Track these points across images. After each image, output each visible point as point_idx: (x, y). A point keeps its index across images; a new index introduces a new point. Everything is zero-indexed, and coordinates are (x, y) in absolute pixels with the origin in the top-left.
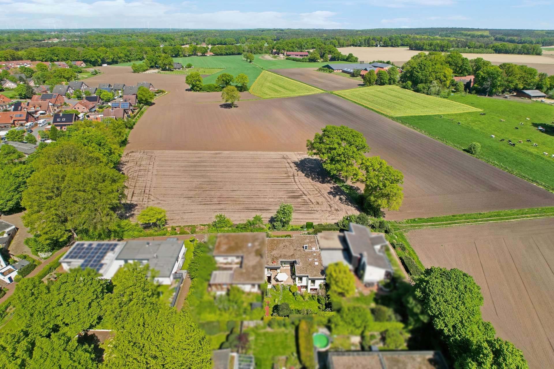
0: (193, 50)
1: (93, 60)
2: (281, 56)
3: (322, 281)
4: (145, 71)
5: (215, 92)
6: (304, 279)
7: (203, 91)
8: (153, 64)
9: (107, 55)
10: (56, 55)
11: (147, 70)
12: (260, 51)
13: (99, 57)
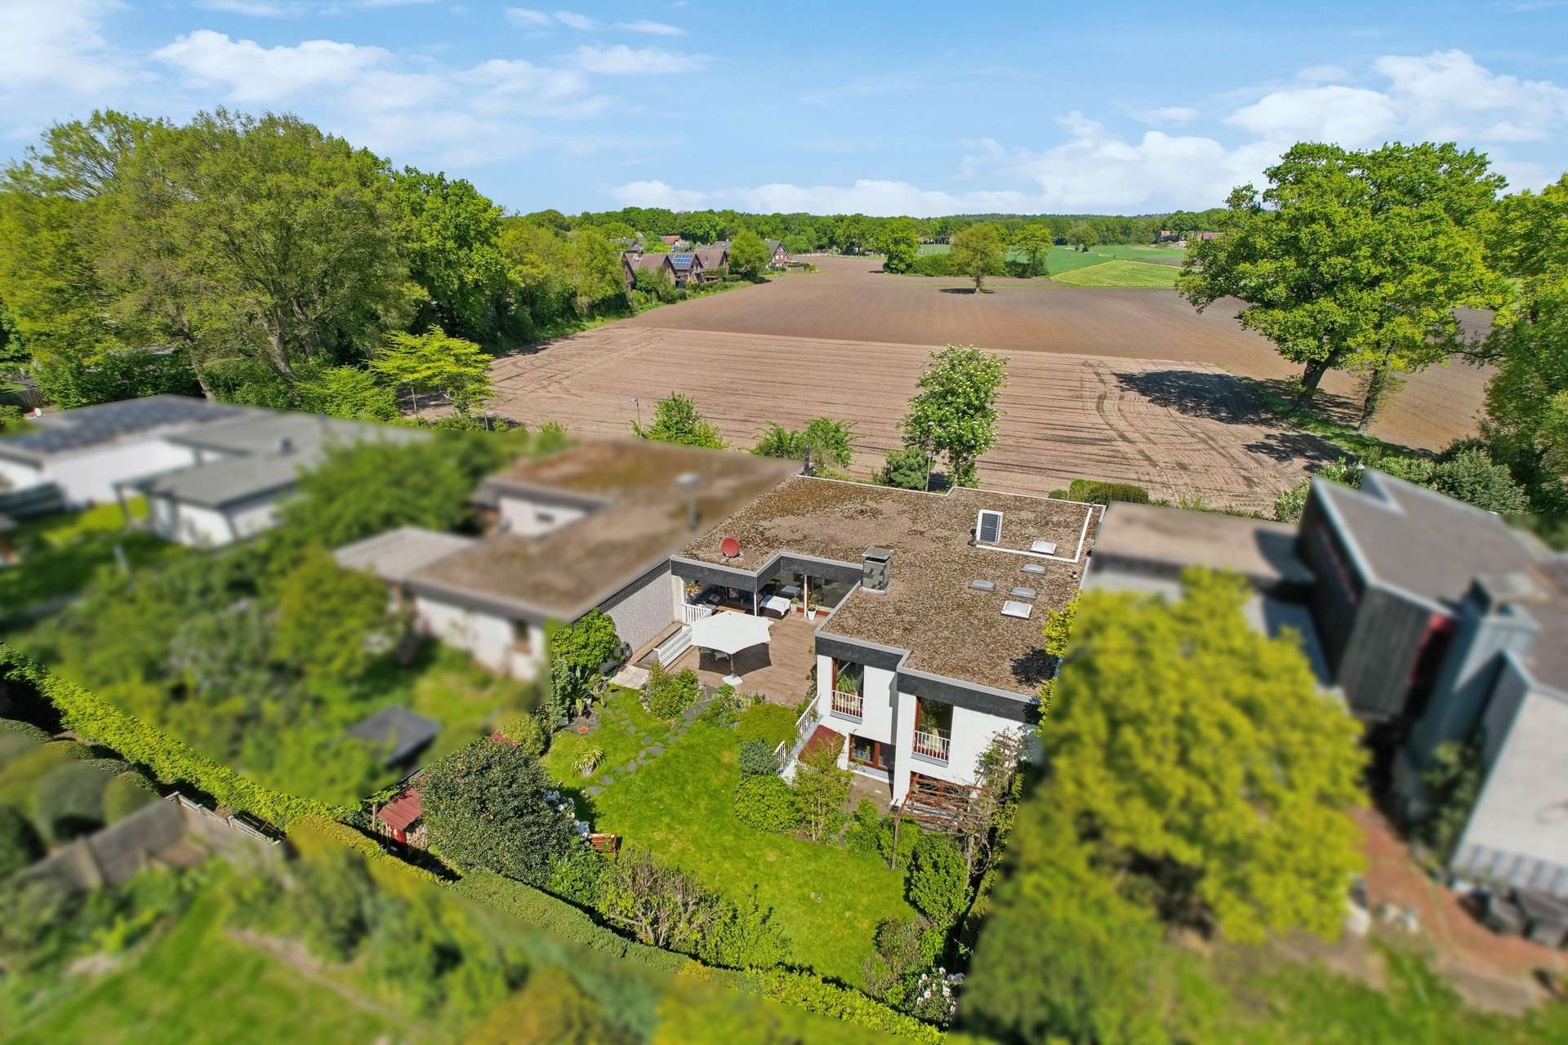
0: (938, 229)
1: (700, 232)
2: (1182, 243)
3: (1013, 728)
4: (799, 252)
5: (947, 277)
6: (877, 680)
7: (915, 272)
8: (825, 240)
9: (733, 224)
10: (632, 223)
11: (806, 251)
12: (1121, 237)
13: (713, 227)
